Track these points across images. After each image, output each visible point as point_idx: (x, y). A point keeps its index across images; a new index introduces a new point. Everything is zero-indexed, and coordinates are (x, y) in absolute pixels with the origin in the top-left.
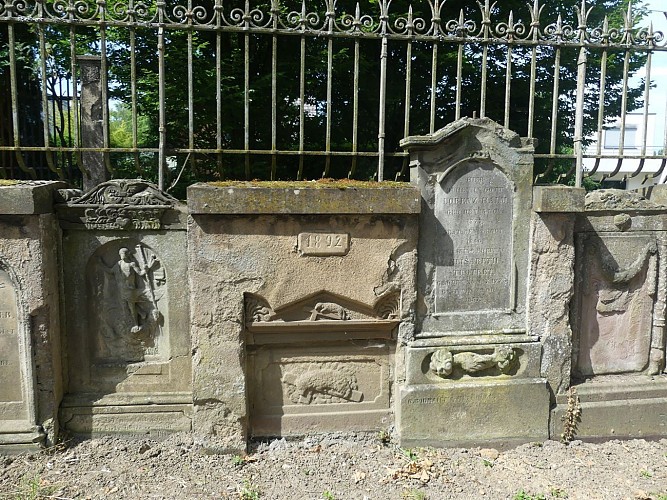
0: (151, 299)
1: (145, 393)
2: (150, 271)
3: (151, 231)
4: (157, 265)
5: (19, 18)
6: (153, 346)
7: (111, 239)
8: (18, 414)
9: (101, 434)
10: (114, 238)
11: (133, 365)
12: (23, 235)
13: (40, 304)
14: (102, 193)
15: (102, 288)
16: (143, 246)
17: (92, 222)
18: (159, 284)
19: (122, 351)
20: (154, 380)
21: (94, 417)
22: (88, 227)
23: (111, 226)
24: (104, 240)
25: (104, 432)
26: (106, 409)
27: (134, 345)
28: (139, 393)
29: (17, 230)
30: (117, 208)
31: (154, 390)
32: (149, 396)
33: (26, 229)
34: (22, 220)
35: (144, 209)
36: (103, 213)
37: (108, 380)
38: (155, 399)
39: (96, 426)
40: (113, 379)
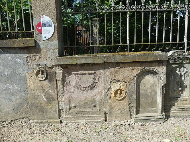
0: (184, 81)
1: (182, 106)
2: (185, 74)
3: (187, 63)
4: (187, 72)
5: (153, 10)
6: (183, 93)
7: (176, 66)
8: (156, 111)
9: (172, 116)
10: (177, 65)
11: (179, 98)
12: (163, 65)
13: (165, 83)
14: (175, 54)
15: (171, 79)
16: (184, 67)
17: (172, 61)
18: (186, 77)
19: (175, 94)
20: (184, 102)
21: (171, 112)
22: (171, 63)
23: (177, 62)
24: (174, 66)
25: (173, 116)
26: (174, 110)
27: (179, 93)
28: (181, 106)
29: (161, 64)
30: (179, 58)
31: (184, 105)
32: (184, 106)
33: (164, 64)
34: (163, 62)
35: (186, 58)
36: (175, 59)
37: (172, 102)
38: (185, 107)
39: (171, 115)
40: (174, 102)
